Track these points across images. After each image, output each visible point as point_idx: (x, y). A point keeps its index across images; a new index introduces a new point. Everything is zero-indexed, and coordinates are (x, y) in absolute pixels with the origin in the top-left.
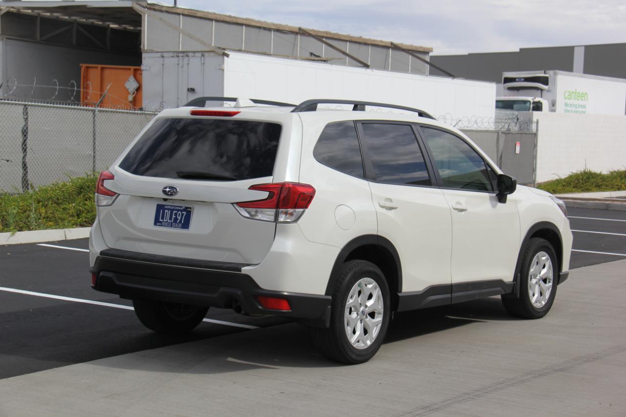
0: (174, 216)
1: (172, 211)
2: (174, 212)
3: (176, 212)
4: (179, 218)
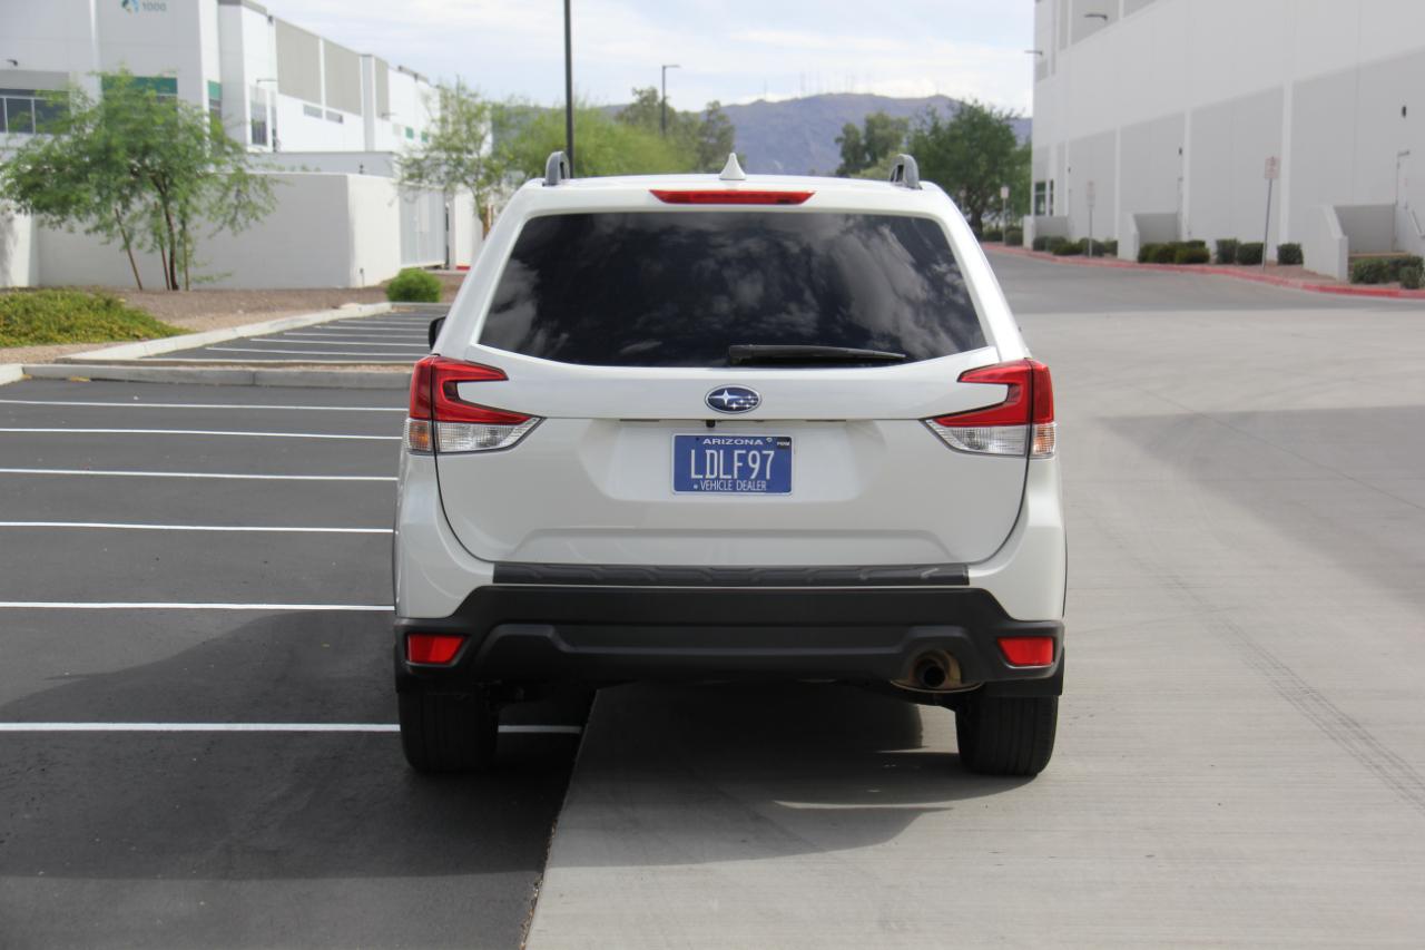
0: (737, 464)
1: (729, 451)
2: (736, 452)
3: (744, 452)
4: (757, 466)
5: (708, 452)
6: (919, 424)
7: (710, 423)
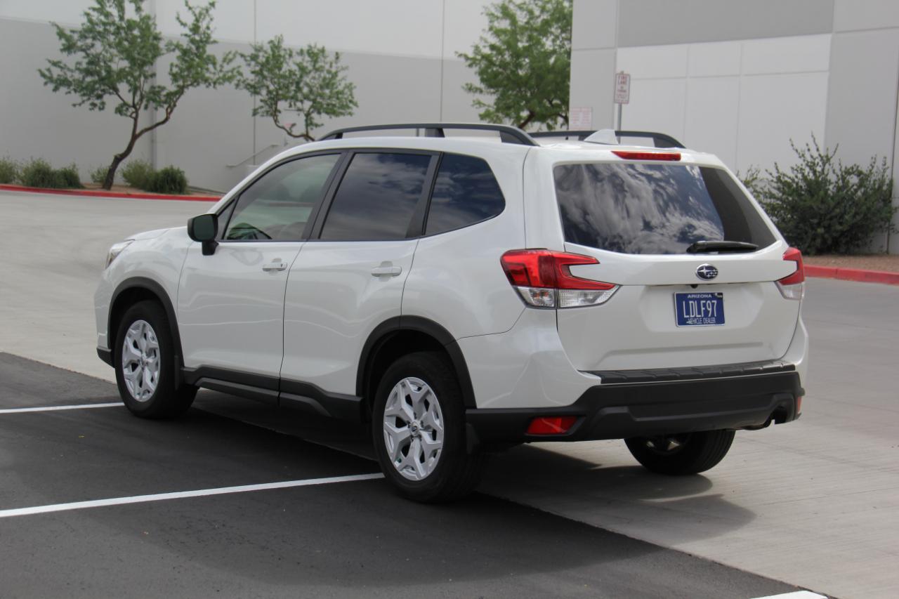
0: (703, 309)
2: (702, 302)
3: (704, 302)
5: (691, 302)
6: (773, 283)
7: (694, 286)
